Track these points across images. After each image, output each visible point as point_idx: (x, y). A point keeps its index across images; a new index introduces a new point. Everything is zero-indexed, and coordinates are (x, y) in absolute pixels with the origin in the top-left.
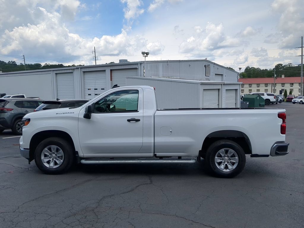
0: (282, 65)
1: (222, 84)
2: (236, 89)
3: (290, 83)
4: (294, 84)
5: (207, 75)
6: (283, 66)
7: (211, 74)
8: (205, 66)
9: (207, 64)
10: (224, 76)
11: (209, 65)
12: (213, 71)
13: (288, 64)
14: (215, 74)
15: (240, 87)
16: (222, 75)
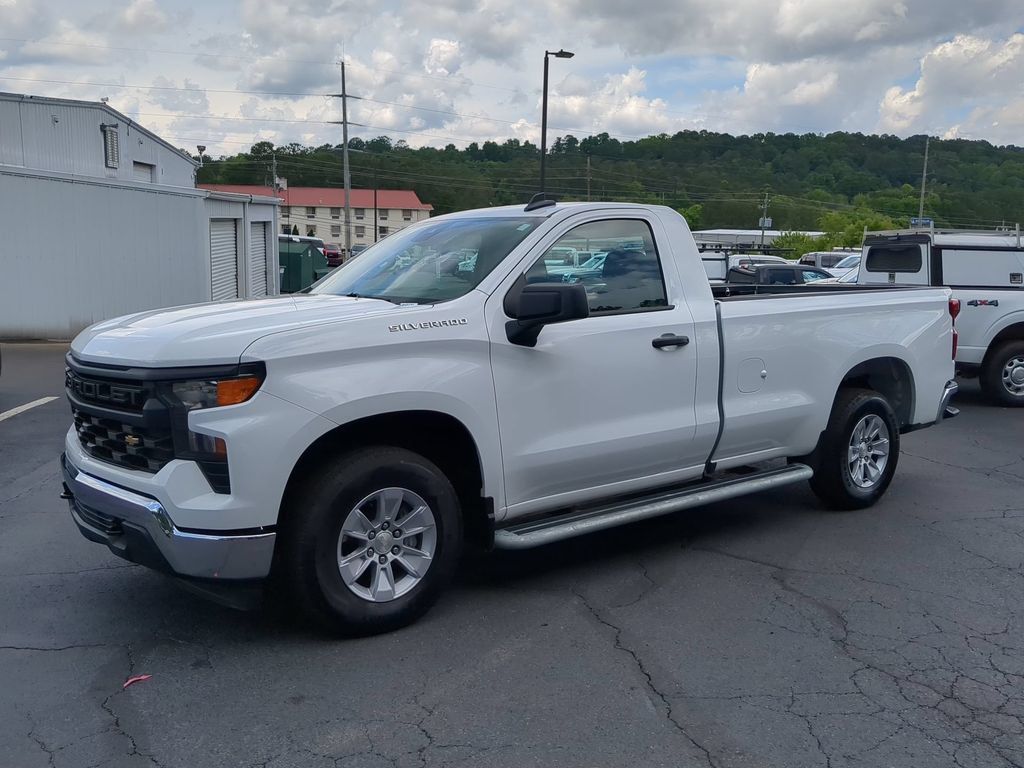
0: (273, 145)
1: (244, 203)
2: (264, 222)
3: (307, 208)
4: (317, 210)
5: (110, 164)
6: (275, 148)
7: (123, 160)
8: (103, 128)
9: (109, 120)
10: (159, 169)
11: (116, 126)
12: (128, 148)
13: (288, 145)
14: (135, 162)
15: (275, 215)
16: (151, 167)
